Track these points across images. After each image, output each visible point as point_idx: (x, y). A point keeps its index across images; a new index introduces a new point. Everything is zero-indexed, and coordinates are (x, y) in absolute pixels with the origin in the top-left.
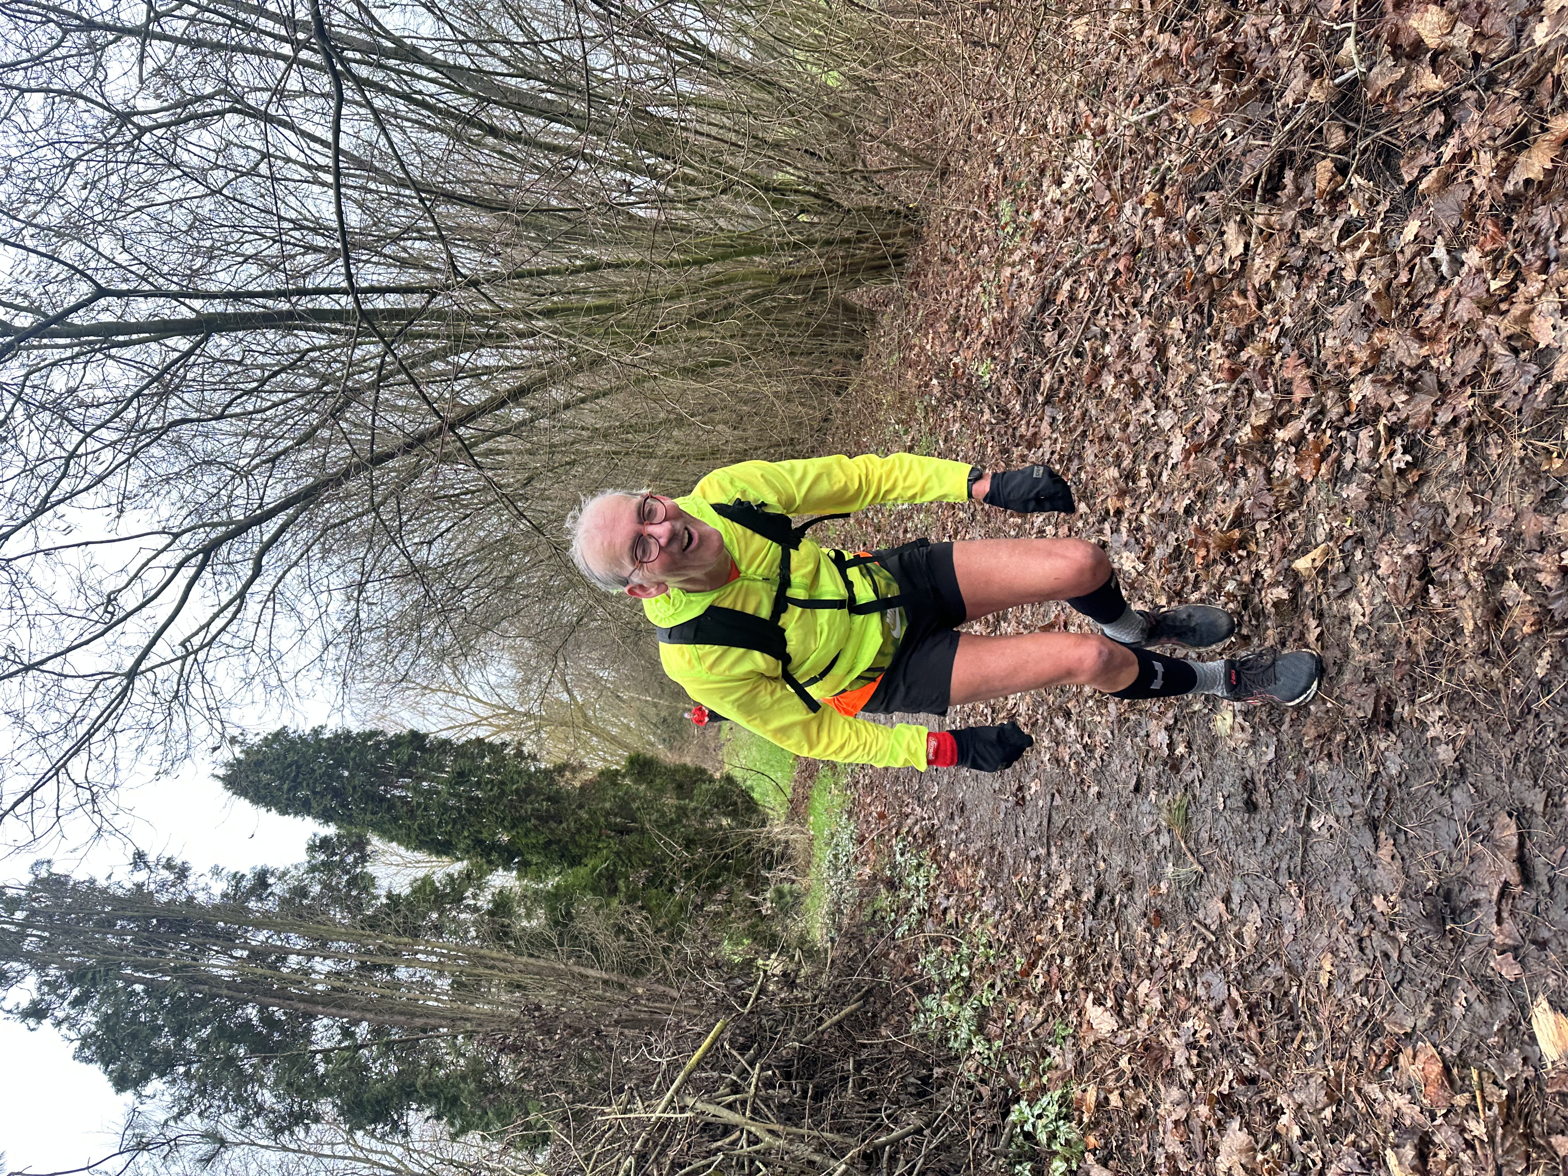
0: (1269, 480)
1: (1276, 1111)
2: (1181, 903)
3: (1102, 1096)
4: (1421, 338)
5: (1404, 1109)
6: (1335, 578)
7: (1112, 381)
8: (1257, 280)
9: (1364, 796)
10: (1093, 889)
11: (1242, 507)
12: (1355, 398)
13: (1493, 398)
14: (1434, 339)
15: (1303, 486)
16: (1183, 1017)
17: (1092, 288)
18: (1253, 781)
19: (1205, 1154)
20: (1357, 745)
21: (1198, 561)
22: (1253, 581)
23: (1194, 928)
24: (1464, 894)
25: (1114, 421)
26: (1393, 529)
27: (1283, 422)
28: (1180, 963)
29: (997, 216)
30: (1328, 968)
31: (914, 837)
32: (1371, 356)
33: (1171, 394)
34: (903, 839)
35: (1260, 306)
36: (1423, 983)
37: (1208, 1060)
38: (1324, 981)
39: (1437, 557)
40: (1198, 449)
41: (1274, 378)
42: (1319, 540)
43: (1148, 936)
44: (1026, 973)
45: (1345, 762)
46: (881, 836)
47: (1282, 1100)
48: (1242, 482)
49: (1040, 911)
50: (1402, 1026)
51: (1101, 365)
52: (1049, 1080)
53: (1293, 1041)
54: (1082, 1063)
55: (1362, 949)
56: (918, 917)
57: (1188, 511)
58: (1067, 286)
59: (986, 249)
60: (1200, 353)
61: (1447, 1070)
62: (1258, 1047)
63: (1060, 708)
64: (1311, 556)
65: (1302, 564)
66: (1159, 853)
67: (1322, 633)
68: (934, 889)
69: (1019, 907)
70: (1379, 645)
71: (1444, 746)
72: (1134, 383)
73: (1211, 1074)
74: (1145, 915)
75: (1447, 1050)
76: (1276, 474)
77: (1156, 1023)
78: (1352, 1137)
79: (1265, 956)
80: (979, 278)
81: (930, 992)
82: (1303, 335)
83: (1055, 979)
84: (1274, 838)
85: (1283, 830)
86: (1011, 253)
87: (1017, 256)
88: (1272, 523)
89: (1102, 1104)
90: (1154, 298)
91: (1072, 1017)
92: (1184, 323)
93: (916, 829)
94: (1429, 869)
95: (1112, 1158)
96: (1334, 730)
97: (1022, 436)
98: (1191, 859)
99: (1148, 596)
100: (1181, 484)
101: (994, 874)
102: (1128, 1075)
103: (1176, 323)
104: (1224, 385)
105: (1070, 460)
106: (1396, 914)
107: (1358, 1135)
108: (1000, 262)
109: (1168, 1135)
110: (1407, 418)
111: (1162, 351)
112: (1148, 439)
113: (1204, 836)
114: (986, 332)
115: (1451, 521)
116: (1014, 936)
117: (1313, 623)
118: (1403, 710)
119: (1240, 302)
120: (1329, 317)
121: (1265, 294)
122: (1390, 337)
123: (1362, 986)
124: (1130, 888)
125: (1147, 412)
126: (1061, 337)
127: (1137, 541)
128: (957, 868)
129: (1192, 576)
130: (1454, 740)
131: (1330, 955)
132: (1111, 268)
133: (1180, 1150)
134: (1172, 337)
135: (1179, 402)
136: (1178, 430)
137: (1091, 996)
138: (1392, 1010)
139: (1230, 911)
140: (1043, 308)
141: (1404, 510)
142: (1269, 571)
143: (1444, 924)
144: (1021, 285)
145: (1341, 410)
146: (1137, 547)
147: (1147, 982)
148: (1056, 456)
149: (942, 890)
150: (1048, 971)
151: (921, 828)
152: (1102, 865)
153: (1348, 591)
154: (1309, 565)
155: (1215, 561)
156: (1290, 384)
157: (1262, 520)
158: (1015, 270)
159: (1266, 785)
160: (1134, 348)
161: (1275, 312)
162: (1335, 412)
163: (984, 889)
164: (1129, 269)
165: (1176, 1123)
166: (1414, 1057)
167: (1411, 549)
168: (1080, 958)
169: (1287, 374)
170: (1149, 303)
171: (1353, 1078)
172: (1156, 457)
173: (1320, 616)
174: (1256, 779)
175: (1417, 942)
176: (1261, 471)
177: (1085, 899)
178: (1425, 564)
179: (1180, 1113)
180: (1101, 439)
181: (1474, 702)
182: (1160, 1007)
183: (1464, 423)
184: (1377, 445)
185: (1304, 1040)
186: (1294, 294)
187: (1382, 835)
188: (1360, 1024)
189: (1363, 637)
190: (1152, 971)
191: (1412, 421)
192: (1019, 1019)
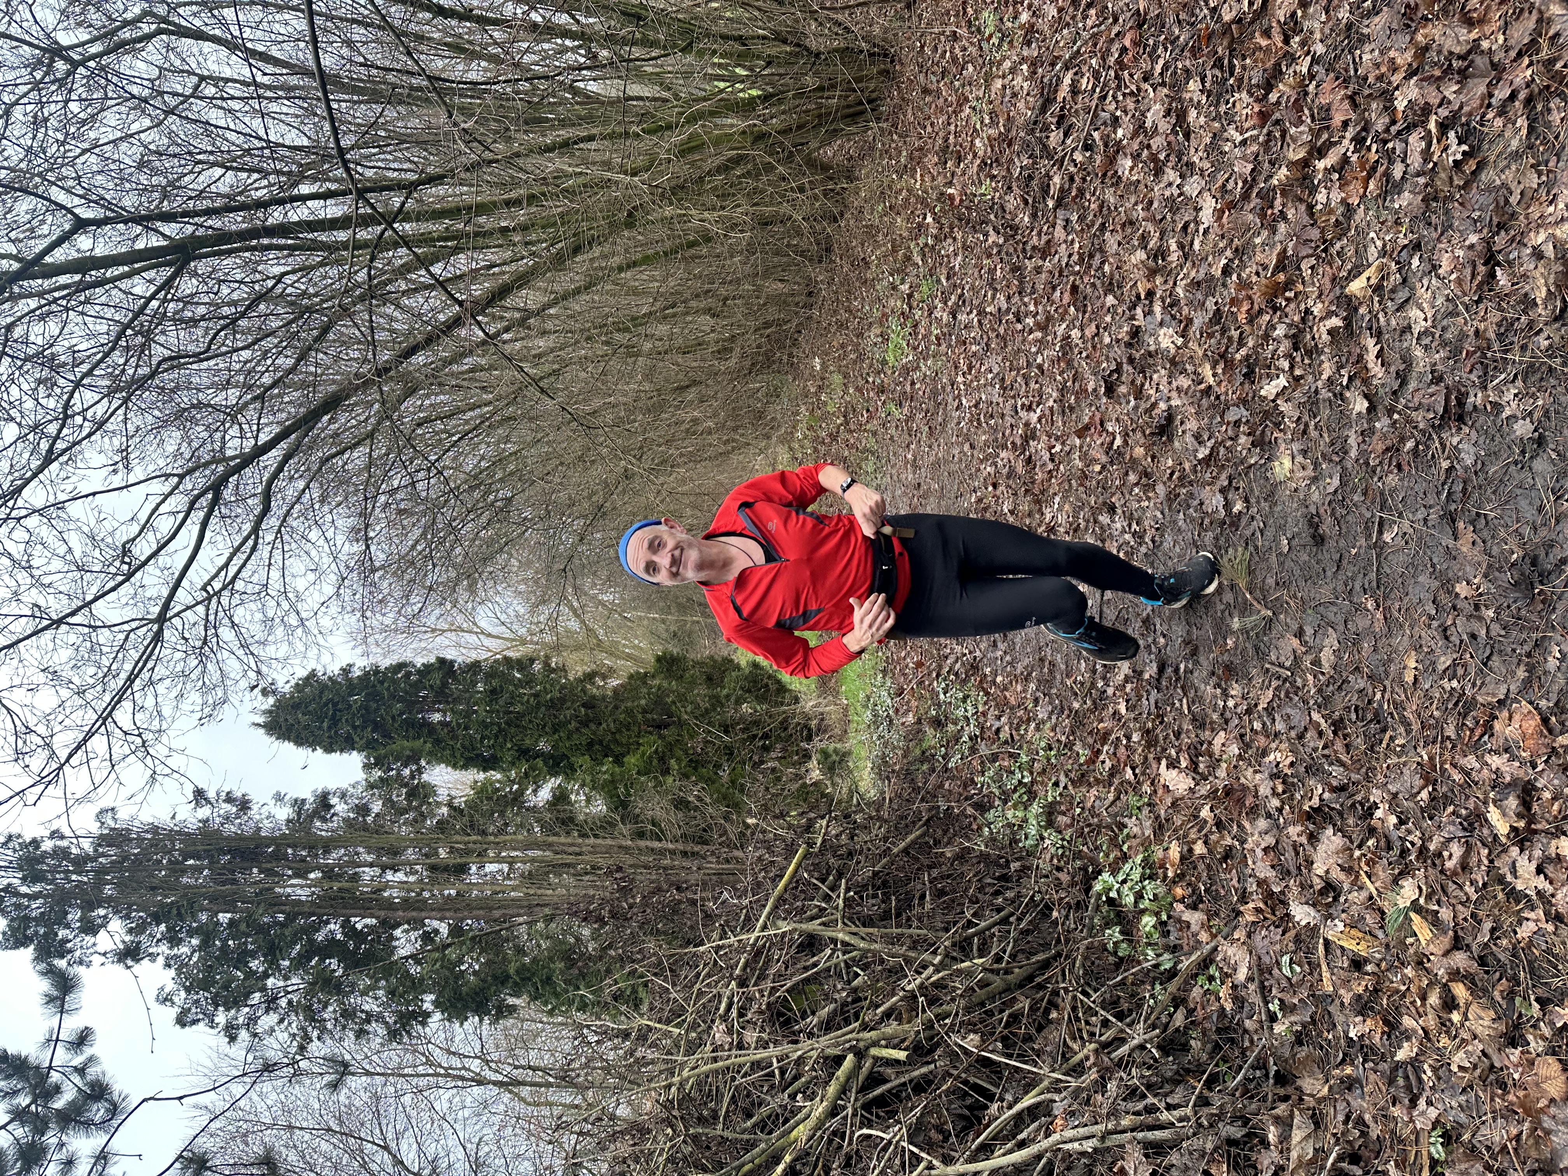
0: (1311, 215)
1: (1370, 808)
2: (1251, 652)
3: (1186, 848)
4: (1469, 22)
5: (1503, 769)
6: (1393, 291)
7: (1129, 163)
8: (1281, 15)
9: (1438, 494)
10: (1154, 666)
11: (1285, 251)
12: (1401, 104)
13: (1552, 62)
14: (1482, 21)
15: (1349, 210)
16: (1265, 753)
17: (1096, 75)
18: (1318, 515)
19: (1299, 868)
20: (1428, 447)
21: (1242, 317)
22: (1303, 320)
23: (1268, 670)
24: (1551, 556)
25: (1136, 204)
26: (1451, 226)
27: (1321, 153)
28: (1256, 705)
29: (979, 30)
30: (1413, 664)
31: (956, 674)
32: (1416, 56)
33: (1195, 159)
34: (945, 680)
35: (1286, 41)
36: (1514, 650)
37: (1293, 784)
38: (1409, 678)
39: (1500, 240)
40: (1231, 206)
41: (1310, 109)
42: (1371, 260)
43: (1219, 691)
44: (1092, 761)
45: (1417, 468)
46: (921, 683)
47: (1376, 795)
48: (1282, 227)
49: (1100, 701)
50: (1494, 695)
51: (1114, 151)
52: (1129, 848)
53: (1381, 742)
54: (1161, 826)
55: (1447, 638)
56: (969, 744)
57: (1226, 271)
58: (1067, 81)
59: (970, 68)
60: (1223, 109)
61: (1545, 721)
62: (1344, 758)
63: (1105, 503)
64: (1366, 274)
65: (1356, 286)
66: (1223, 612)
67: (1382, 349)
68: (984, 714)
69: (1076, 705)
70: (1444, 344)
71: (1521, 422)
72: (1154, 158)
73: (1298, 796)
74: (1213, 674)
75: (1543, 703)
76: (1319, 207)
77: (1235, 767)
78: (1451, 809)
79: (1344, 675)
80: (967, 100)
81: (992, 806)
82: (1337, 58)
83: (1123, 758)
84: (1345, 562)
85: (1354, 551)
86: (1000, 63)
87: (1007, 64)
88: (1318, 257)
89: (1186, 857)
90: (1166, 67)
91: (1146, 788)
92: (1203, 81)
93: (958, 666)
94: (1512, 543)
95: (1202, 902)
96: (1403, 440)
97: (1034, 248)
98: (1259, 607)
99: (1189, 368)
100: (1215, 245)
101: (1046, 684)
102: (1211, 821)
103: (1194, 85)
104: (1255, 132)
105: (1091, 256)
106: (1481, 595)
107: (1456, 806)
108: (988, 79)
109: (1259, 864)
110: (1461, 108)
111: (1182, 116)
112: (1174, 210)
113: (1271, 581)
114: (981, 153)
115: (1514, 199)
116: (1073, 733)
117: (1370, 342)
118: (1476, 398)
119: (1264, 43)
120: (1365, 31)
121: (1291, 27)
122: (1434, 31)
123: (1450, 672)
124: (1194, 653)
125: (1170, 184)
126: (1066, 135)
127: (1173, 317)
128: (1006, 689)
129: (1235, 334)
130: (1530, 414)
131: (1413, 653)
132: (1115, 48)
133: (1271, 874)
134: (1191, 99)
135: (1206, 165)
136: (1206, 194)
137: (1164, 762)
138: (1483, 683)
139: (1304, 643)
140: (1044, 109)
141: (1461, 204)
142: (1320, 305)
143: (1533, 588)
144: (1014, 95)
145: (1387, 120)
146: (1174, 323)
147: (1222, 734)
148: (1075, 257)
149: (993, 712)
150: (1115, 754)
151: (963, 664)
152: (1162, 640)
153: (1407, 301)
154: (1365, 284)
155: (1260, 312)
156: (1328, 110)
157: (1308, 256)
158: (1006, 81)
159: (1333, 514)
160: (1148, 124)
161: (1303, 43)
162: (1380, 124)
163: (1036, 701)
164: (1135, 43)
165: (1266, 850)
166: (1510, 718)
167: (1473, 239)
168: (1148, 732)
169: (1324, 100)
170: (1161, 74)
171: (1447, 755)
172: (1185, 227)
173: (1378, 335)
174: (1322, 511)
175: (1504, 616)
176: (1303, 208)
177: (1146, 676)
178: (1490, 249)
179: (1270, 840)
180: (1123, 225)
181: (1551, 370)
182: (1237, 752)
183: (1522, 95)
184: (1429, 145)
185: (1392, 739)
186: (1323, 18)
187: (1461, 525)
188: (1450, 706)
189: (1426, 341)
190: (1227, 722)
191: (1466, 109)
192: (1089, 805)
